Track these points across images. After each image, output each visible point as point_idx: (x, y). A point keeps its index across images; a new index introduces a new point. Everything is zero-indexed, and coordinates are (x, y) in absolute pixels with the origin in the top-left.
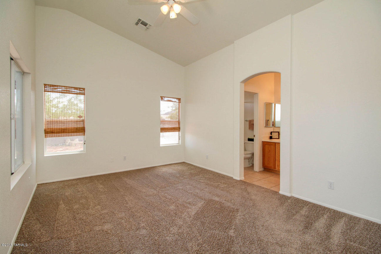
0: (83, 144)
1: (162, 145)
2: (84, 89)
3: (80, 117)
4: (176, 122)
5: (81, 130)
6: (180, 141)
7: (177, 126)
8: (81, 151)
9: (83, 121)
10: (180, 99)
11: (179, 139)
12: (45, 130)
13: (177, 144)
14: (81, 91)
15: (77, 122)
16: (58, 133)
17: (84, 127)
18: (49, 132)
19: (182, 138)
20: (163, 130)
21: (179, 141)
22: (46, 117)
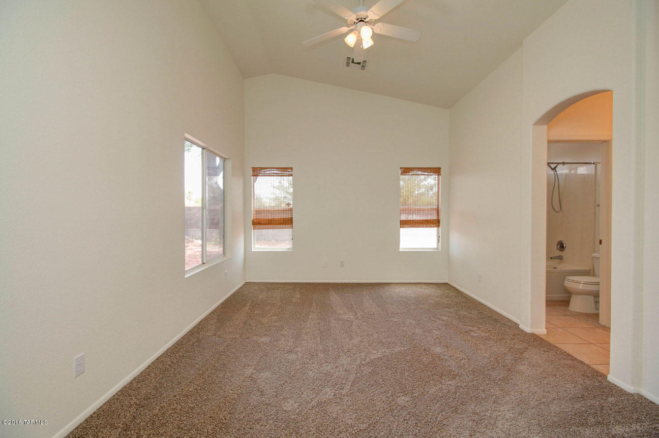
0: (291, 240)
1: (403, 249)
2: (292, 169)
3: (288, 204)
4: (432, 209)
5: (287, 222)
6: (440, 243)
7: (435, 218)
8: (289, 249)
9: (291, 210)
10: (440, 168)
11: (438, 241)
12: (253, 221)
13: (435, 249)
14: (288, 171)
15: (284, 211)
16: (265, 224)
17: (292, 218)
18: (257, 223)
19: (443, 239)
20: (405, 223)
21: (438, 245)
22: (255, 205)
